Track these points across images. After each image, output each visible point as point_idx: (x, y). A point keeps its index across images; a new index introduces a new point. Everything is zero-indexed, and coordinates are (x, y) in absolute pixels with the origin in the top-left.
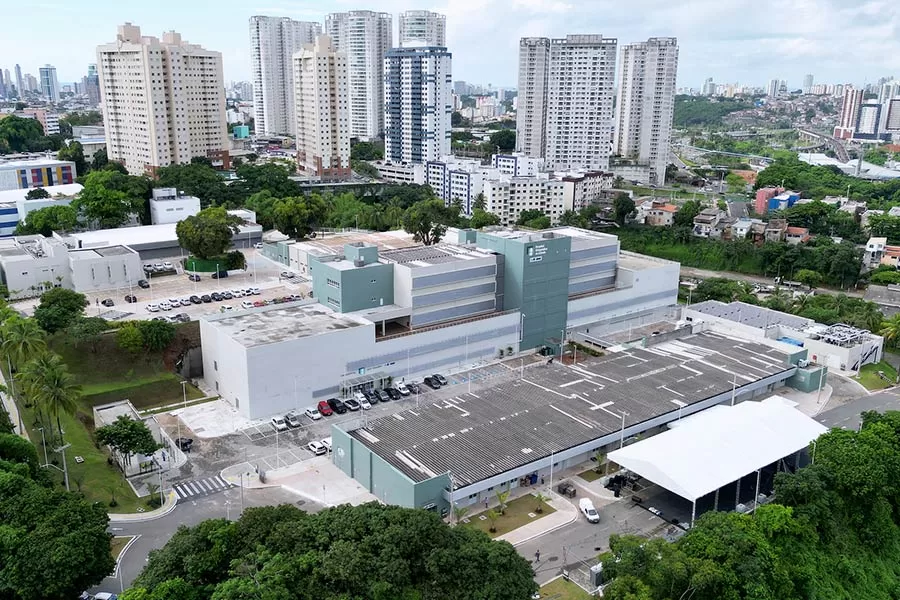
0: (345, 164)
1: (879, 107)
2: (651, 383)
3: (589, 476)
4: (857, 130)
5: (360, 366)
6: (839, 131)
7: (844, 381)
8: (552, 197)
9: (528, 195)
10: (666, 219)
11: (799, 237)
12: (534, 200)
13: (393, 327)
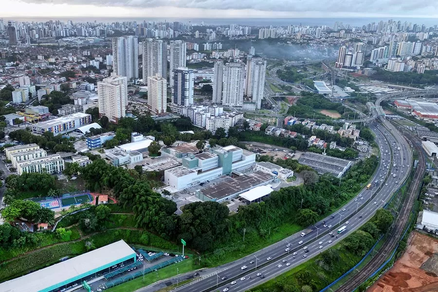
0: (165, 111)
1: (352, 55)
2: (247, 182)
3: (236, 198)
4: (344, 64)
5: (194, 179)
6: (337, 64)
7: (284, 181)
8: (226, 123)
9: (219, 123)
10: (258, 129)
11: (294, 135)
12: (221, 124)
13: (200, 172)
